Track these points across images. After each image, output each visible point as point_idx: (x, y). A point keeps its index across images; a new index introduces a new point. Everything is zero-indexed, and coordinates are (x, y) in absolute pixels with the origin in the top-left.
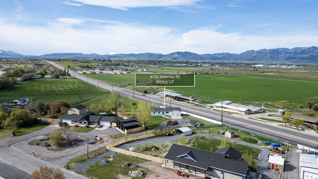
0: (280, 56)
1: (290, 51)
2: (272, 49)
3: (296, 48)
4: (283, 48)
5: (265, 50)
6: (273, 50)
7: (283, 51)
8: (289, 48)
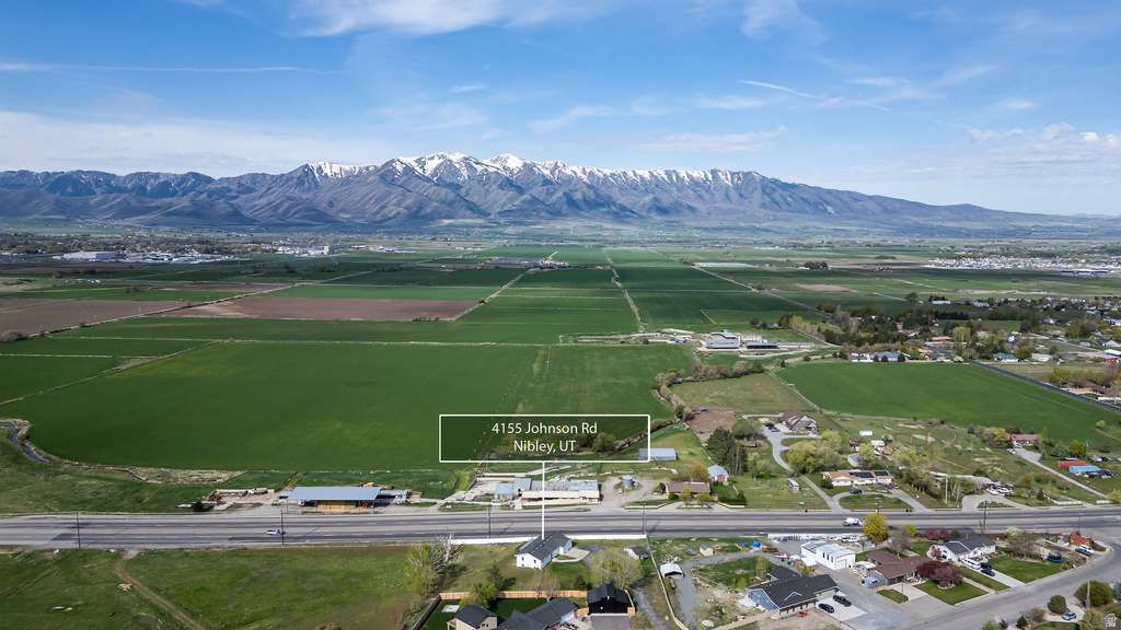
0: (92, 202)
1: (120, 184)
2: (55, 173)
3: (139, 174)
4: (96, 172)
5: (24, 173)
6: (60, 178)
7: (97, 183)
8: (118, 174)
